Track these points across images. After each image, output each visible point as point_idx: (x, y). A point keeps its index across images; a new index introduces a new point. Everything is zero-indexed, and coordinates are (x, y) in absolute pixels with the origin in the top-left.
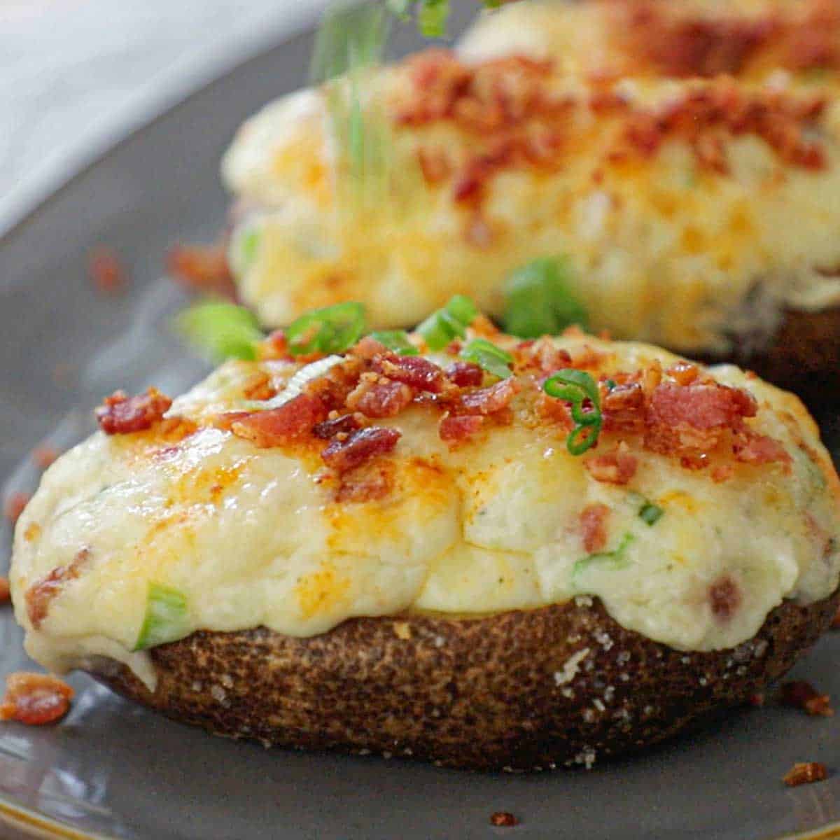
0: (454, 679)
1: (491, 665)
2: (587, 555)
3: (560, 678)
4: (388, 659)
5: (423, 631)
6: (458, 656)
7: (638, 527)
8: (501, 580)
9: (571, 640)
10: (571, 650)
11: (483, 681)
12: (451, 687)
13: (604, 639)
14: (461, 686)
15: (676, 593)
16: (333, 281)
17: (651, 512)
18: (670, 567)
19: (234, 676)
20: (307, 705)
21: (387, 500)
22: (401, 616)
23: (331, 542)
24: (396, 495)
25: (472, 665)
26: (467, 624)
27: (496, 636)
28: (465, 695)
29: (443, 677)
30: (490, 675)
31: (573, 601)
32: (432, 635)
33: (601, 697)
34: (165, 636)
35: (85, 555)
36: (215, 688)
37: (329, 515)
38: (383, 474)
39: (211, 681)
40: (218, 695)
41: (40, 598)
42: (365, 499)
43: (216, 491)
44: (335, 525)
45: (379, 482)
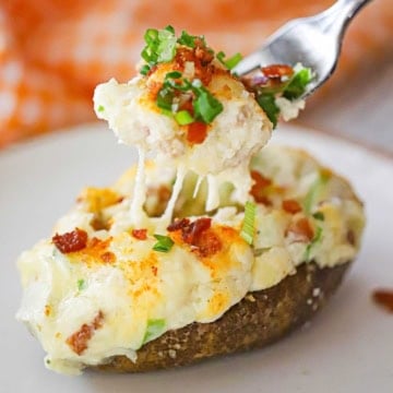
19: (181, 343)
21: (223, 249)
23: (212, 276)
28: (276, 316)
34: (153, 338)
35: (101, 315)
36: (171, 351)
37: (207, 264)
38: (215, 239)
39: (168, 349)
40: (173, 354)
41: (80, 342)
42: (214, 252)
43: (155, 271)
44: (212, 268)
45: (216, 243)
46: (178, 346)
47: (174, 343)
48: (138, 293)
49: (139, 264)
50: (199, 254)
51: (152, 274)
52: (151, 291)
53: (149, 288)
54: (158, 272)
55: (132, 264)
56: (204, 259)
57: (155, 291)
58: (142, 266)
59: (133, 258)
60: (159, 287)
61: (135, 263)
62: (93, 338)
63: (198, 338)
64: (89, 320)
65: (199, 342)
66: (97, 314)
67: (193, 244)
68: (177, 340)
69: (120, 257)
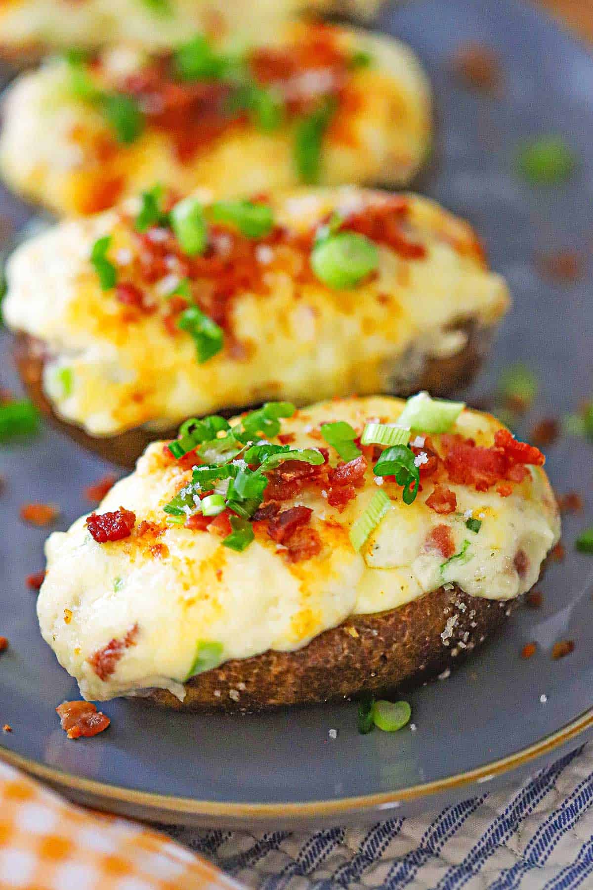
0: (385, 653)
1: (405, 639)
2: (446, 559)
3: (443, 636)
4: (346, 652)
5: (362, 629)
6: (386, 639)
7: (469, 534)
8: (402, 588)
9: (446, 612)
10: (446, 618)
11: (401, 649)
12: (384, 658)
13: (462, 606)
14: (388, 656)
15: (500, 568)
16: (138, 398)
17: (474, 525)
18: (493, 554)
19: (247, 682)
20: (295, 689)
21: (322, 554)
22: (346, 623)
23: (302, 589)
24: (326, 550)
25: (395, 642)
26: (387, 618)
27: (405, 622)
28: (390, 660)
29: (378, 653)
30: (405, 645)
31: (442, 588)
32: (369, 630)
33: (461, 640)
34: (206, 669)
35: (136, 629)
36: (232, 692)
37: (295, 573)
38: (313, 538)
39: (229, 689)
40: (234, 695)
41: (105, 662)
42: (309, 557)
43: (219, 574)
44: (302, 579)
45: (313, 544)
46: (242, 686)
47: (237, 680)
48: (190, 603)
49: (199, 564)
50: (286, 557)
51: (215, 578)
52: (209, 601)
53: (207, 597)
54: (223, 576)
55: (189, 563)
56: (293, 565)
57: (215, 603)
58: (204, 566)
59: (192, 554)
60: (221, 597)
61: (193, 562)
62: (123, 659)
63: (271, 679)
64: (120, 635)
65: (271, 684)
66: (131, 627)
67: (282, 542)
68: (241, 677)
69: (175, 551)
